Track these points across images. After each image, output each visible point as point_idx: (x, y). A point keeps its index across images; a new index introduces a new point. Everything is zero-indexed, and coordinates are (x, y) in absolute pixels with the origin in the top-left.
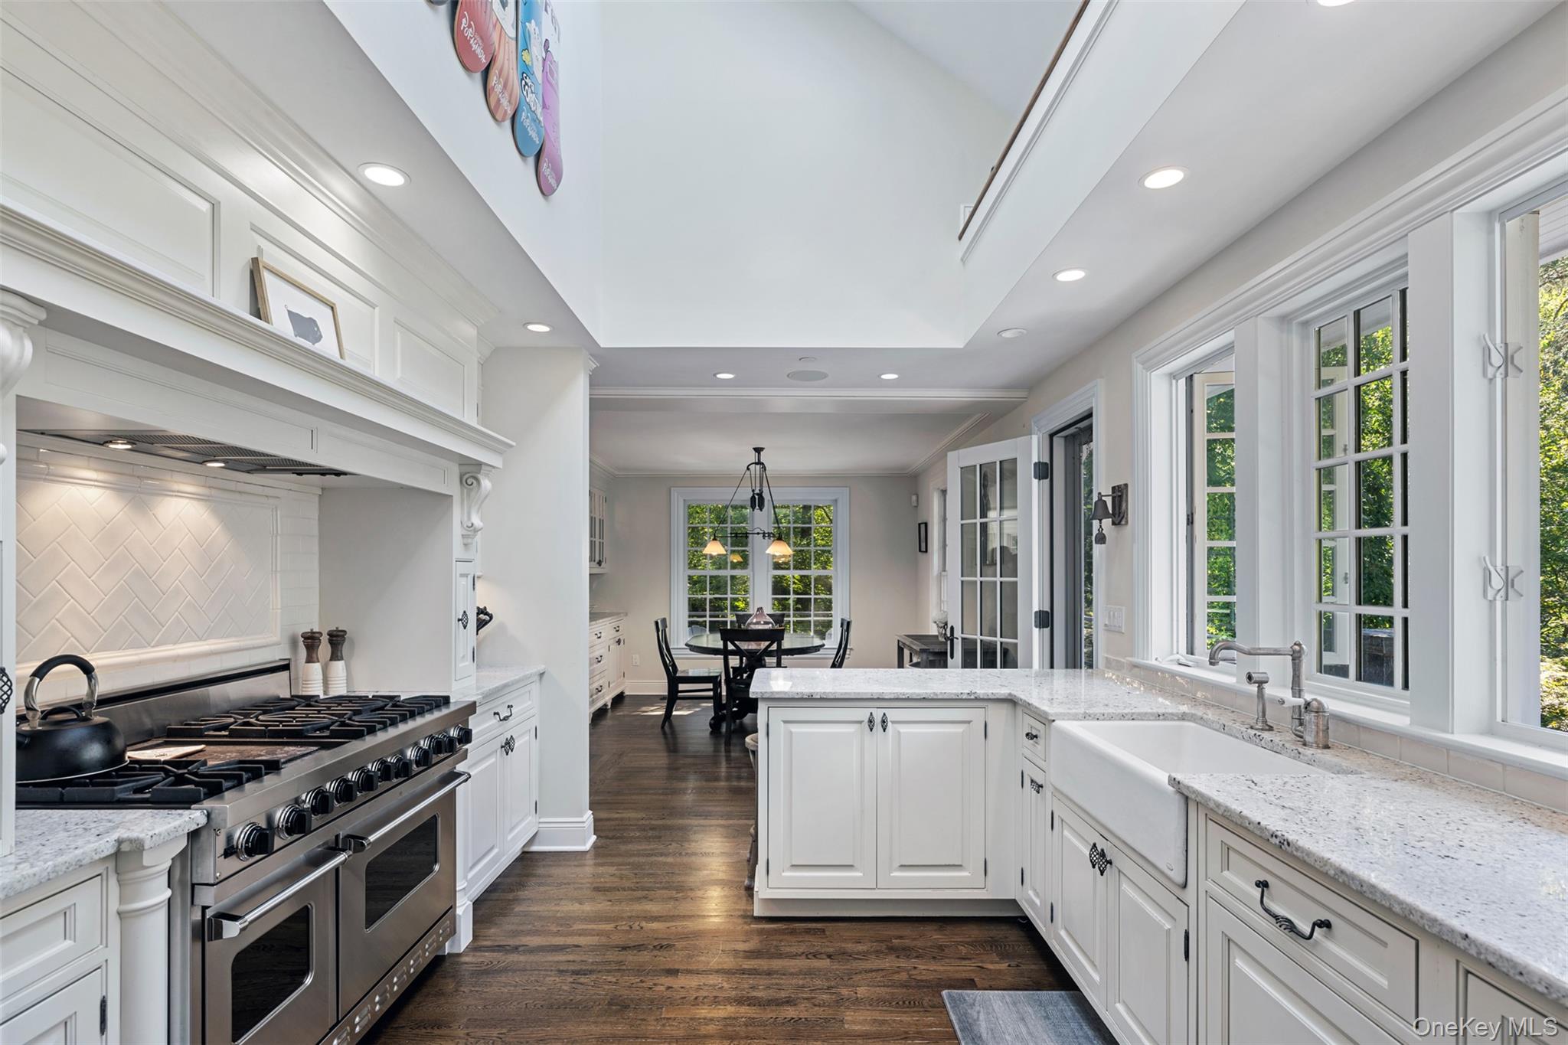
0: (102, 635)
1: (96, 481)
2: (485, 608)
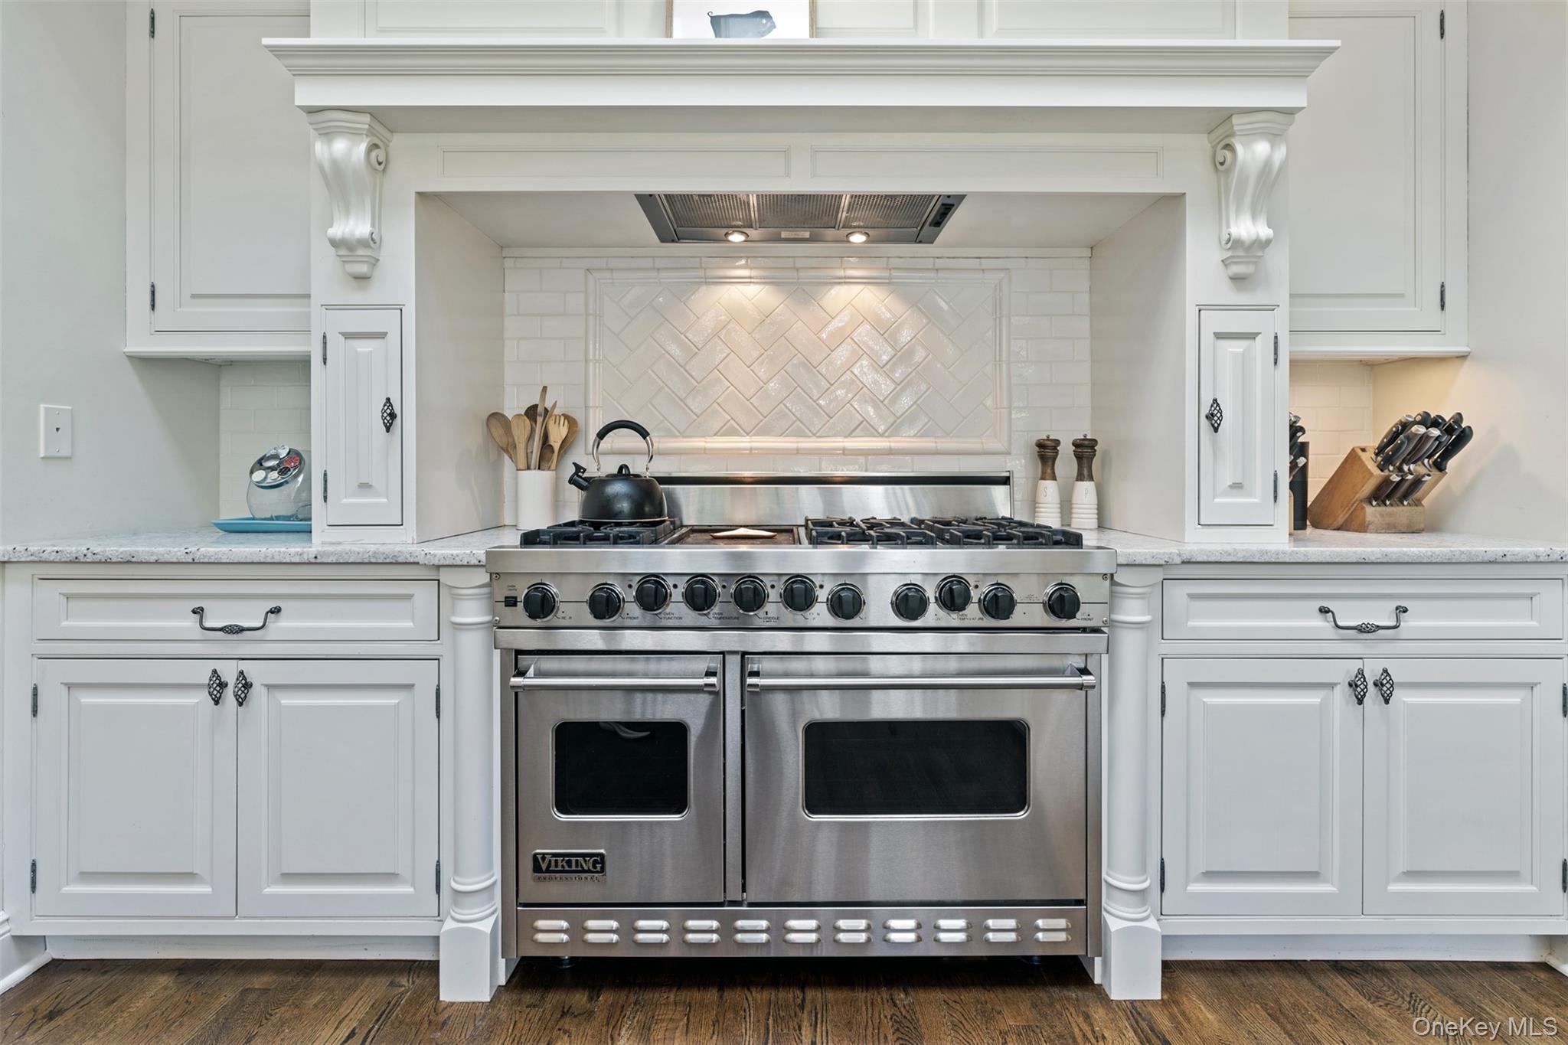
0: (762, 421)
1: (750, 278)
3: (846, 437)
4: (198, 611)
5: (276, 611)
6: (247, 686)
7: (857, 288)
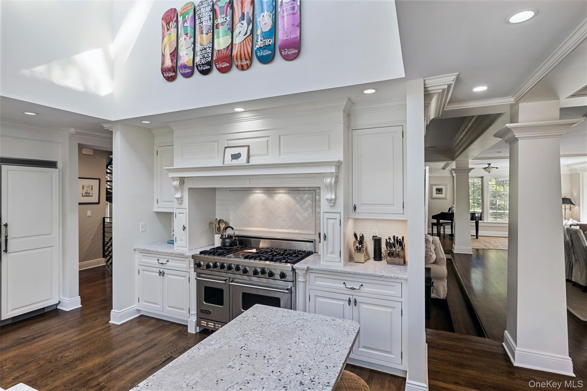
1: (260, 192)
2: (403, 238)
3: (280, 229)
4: (158, 260)
5: (168, 261)
6: (164, 273)
7: (282, 195)
